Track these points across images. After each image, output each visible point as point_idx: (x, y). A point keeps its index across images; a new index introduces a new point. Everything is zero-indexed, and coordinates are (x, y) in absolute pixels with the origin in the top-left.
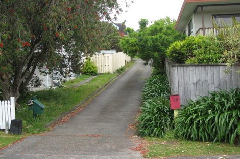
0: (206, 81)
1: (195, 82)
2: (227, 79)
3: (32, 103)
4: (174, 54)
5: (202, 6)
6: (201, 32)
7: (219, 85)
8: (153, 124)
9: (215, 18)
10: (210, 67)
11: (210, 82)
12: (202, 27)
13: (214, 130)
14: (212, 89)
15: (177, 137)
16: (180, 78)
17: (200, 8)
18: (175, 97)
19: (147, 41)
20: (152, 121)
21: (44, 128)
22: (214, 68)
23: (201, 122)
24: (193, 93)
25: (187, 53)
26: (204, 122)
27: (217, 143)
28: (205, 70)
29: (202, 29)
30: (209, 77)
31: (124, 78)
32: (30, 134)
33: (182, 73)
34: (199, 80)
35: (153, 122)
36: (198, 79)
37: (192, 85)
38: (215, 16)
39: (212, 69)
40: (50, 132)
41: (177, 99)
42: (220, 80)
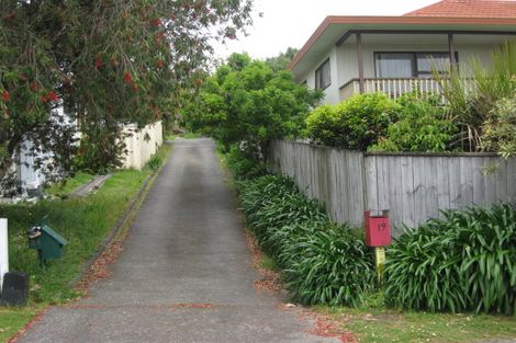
0: (433, 188)
1: (412, 190)
2: (475, 184)
3: (39, 233)
4: (325, 132)
5: (358, 32)
6: (356, 86)
7: (460, 196)
8: (333, 278)
9: (379, 58)
10: (440, 159)
11: (440, 190)
12: (357, 76)
13: (475, 288)
14: (444, 204)
15: (390, 304)
16: (380, 181)
17: (354, 36)
18: (380, 221)
19: (243, 101)
20: (331, 271)
21: (71, 291)
22: (450, 160)
23: (447, 271)
24: (406, 213)
25: (365, 130)
26: (453, 271)
27: (484, 315)
28: (431, 164)
29: (358, 80)
30: (439, 180)
31: (170, 181)
32: (46, 304)
33: (385, 169)
34: (420, 186)
35: (333, 274)
36: (417, 183)
37: (405, 196)
38: (378, 55)
39: (445, 164)
40: (89, 301)
41: (384, 225)
42: (461, 186)
